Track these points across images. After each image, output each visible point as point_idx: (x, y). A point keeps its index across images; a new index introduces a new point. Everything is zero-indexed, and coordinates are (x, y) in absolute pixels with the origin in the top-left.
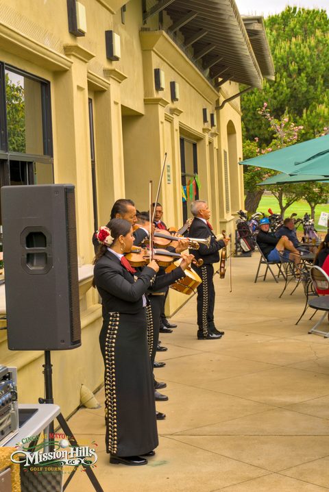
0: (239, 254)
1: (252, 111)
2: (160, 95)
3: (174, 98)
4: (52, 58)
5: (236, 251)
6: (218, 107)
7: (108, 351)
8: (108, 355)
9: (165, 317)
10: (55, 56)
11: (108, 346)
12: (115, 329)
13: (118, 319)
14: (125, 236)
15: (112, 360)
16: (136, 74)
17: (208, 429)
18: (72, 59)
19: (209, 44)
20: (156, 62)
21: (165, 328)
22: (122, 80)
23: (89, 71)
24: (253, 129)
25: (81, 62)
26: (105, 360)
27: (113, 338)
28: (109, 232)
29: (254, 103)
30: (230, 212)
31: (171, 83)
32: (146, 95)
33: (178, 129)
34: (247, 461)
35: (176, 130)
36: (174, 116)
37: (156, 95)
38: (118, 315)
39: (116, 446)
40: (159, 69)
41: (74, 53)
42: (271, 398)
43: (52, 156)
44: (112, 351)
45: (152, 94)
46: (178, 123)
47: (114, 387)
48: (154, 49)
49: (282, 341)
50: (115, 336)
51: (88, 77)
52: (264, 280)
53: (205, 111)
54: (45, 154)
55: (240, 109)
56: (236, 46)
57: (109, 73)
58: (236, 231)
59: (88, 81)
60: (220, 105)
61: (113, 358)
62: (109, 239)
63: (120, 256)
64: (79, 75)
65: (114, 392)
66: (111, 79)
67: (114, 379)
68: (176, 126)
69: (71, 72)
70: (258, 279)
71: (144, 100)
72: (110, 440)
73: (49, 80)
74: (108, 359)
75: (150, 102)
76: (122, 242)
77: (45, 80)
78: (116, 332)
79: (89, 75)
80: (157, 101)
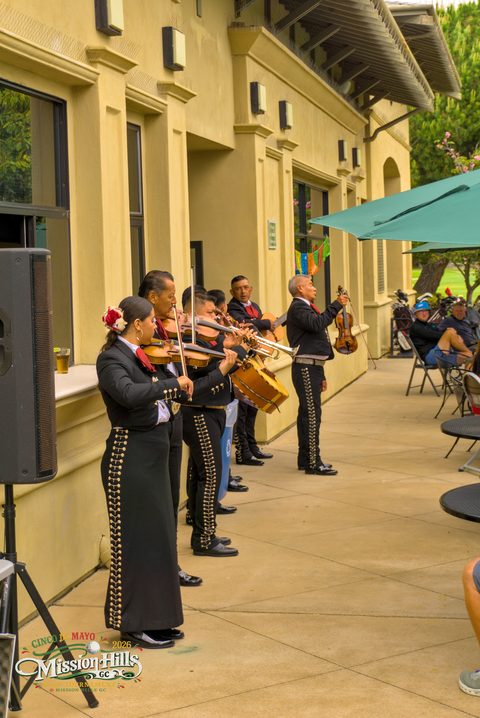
0: (395, 353)
1: (431, 146)
2: (259, 120)
3: (284, 125)
4: (64, 67)
5: (392, 349)
6: (369, 139)
7: (111, 481)
8: (111, 488)
9: (255, 443)
10: (69, 65)
11: (111, 475)
12: (121, 452)
13: (126, 437)
14: (142, 320)
15: (117, 495)
16: (220, 90)
17: (270, 604)
18: (99, 69)
19: (347, 46)
20: (253, 71)
21: (254, 458)
22: (188, 99)
23: (129, 86)
24: (432, 170)
25: (116, 73)
26: (107, 494)
27: (119, 464)
28: (121, 314)
29: (433, 133)
30: (386, 292)
31: (280, 102)
32: (237, 119)
33: (291, 170)
34: (311, 651)
35: (287, 172)
36: (284, 152)
37: (252, 121)
38: (127, 431)
39: (119, 617)
40: (256, 83)
41: (101, 60)
42: (375, 562)
43: (68, 207)
44: (116, 483)
45: (246, 119)
46: (290, 161)
47: (119, 534)
48: (250, 53)
49: (418, 481)
50: (121, 461)
51: (126, 94)
52: (421, 392)
53: (341, 144)
54: (57, 204)
55: (407, 142)
56: (383, 49)
57: (164, 88)
58: (392, 320)
59: (127, 100)
60: (371, 135)
61: (119, 491)
62: (120, 323)
63: (135, 348)
64: (110, 90)
65: (119, 540)
66: (169, 97)
67: (119, 522)
68: (288, 166)
69: (97, 88)
70: (411, 390)
71: (235, 127)
72: (111, 610)
73: (64, 98)
74: (112, 494)
75: (242, 131)
76: (138, 328)
77: (58, 99)
78: (122, 455)
79: (129, 91)
80: (253, 129)
